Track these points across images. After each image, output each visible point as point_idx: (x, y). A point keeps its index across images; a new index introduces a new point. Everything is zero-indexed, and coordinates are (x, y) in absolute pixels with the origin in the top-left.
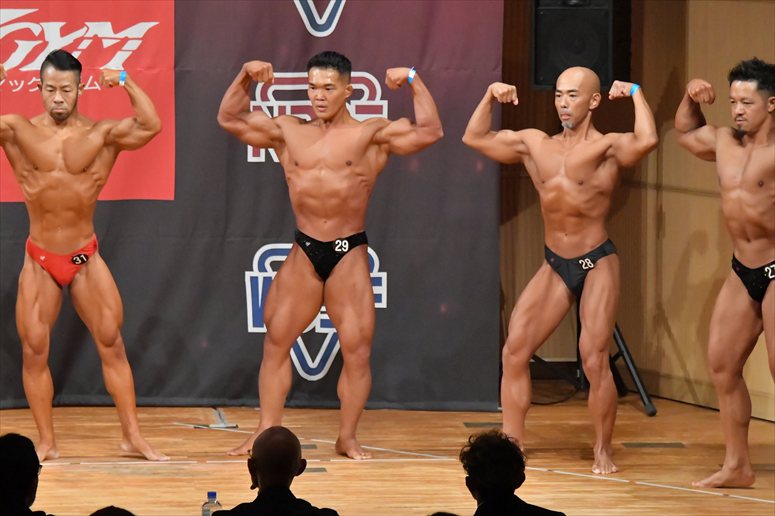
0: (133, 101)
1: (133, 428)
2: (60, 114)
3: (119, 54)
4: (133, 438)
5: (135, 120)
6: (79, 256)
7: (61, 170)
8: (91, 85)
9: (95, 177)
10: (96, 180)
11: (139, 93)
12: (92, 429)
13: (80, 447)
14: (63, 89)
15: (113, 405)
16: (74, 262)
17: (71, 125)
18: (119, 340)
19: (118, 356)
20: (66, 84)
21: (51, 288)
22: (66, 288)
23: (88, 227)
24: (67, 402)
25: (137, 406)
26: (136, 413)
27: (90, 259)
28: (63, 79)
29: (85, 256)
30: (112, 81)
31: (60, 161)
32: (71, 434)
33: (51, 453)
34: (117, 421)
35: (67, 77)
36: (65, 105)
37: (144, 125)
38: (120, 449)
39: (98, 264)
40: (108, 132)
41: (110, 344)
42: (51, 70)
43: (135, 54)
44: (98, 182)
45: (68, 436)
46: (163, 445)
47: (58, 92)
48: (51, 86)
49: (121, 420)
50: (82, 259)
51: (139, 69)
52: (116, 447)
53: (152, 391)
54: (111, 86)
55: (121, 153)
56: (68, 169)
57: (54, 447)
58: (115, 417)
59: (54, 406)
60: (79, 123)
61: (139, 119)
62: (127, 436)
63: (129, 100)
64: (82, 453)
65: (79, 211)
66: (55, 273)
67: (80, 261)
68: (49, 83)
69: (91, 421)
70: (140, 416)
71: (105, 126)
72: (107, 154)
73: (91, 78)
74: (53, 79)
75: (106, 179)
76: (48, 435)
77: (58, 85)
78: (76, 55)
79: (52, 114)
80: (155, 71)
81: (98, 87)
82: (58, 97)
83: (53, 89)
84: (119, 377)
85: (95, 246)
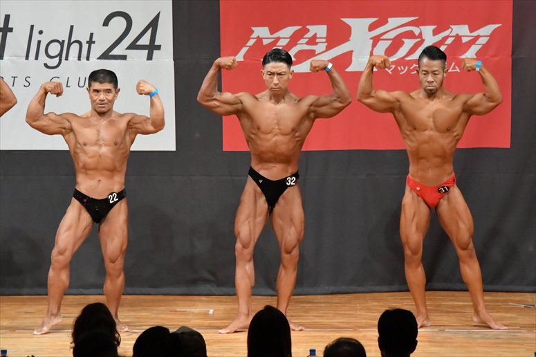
0: (484, 81)
1: (481, 307)
2: (431, 90)
3: (473, 46)
4: (481, 313)
5: (484, 95)
6: (443, 187)
7: (432, 129)
8: (453, 69)
9: (455, 134)
10: (455, 136)
11: (488, 76)
12: (453, 307)
13: (445, 319)
14: (434, 73)
15: (467, 290)
16: (439, 191)
17: (439, 98)
18: (471, 245)
19: (470, 256)
20: (436, 69)
21: (424, 209)
22: (434, 210)
23: (449, 168)
24: (435, 288)
25: (484, 291)
26: (483, 296)
27: (451, 189)
28: (434, 66)
29: (448, 187)
30: (471, 67)
31: (431, 124)
32: (439, 310)
33: (425, 322)
34: (470, 302)
35: (436, 64)
36: (435, 84)
37: (491, 99)
38: (472, 320)
39: (456, 193)
40: (465, 103)
41: (465, 248)
42: (425, 60)
43: (485, 47)
44: (457, 137)
45: (437, 311)
46: (502, 319)
47: (430, 75)
48: (425, 71)
49: (472, 301)
50: (445, 189)
51: (487, 57)
52: (470, 319)
53: (494, 281)
54: (469, 71)
55: (473, 117)
56: (437, 129)
57: (427, 318)
58: (469, 298)
59: (426, 290)
60: (444, 97)
61: (487, 94)
62: (477, 312)
63: (481, 80)
64: (446, 323)
65: (443, 157)
66: (427, 200)
67: (443, 191)
68: (424, 69)
69: (452, 300)
70: (486, 298)
71: (463, 98)
72: (464, 117)
73: (454, 63)
74: (426, 66)
75: (462, 135)
76: (423, 310)
77: (430, 70)
78: (443, 48)
79: (425, 90)
80: (497, 58)
81: (458, 70)
82: (430, 78)
83: (427, 73)
84: (471, 271)
85: (454, 180)
